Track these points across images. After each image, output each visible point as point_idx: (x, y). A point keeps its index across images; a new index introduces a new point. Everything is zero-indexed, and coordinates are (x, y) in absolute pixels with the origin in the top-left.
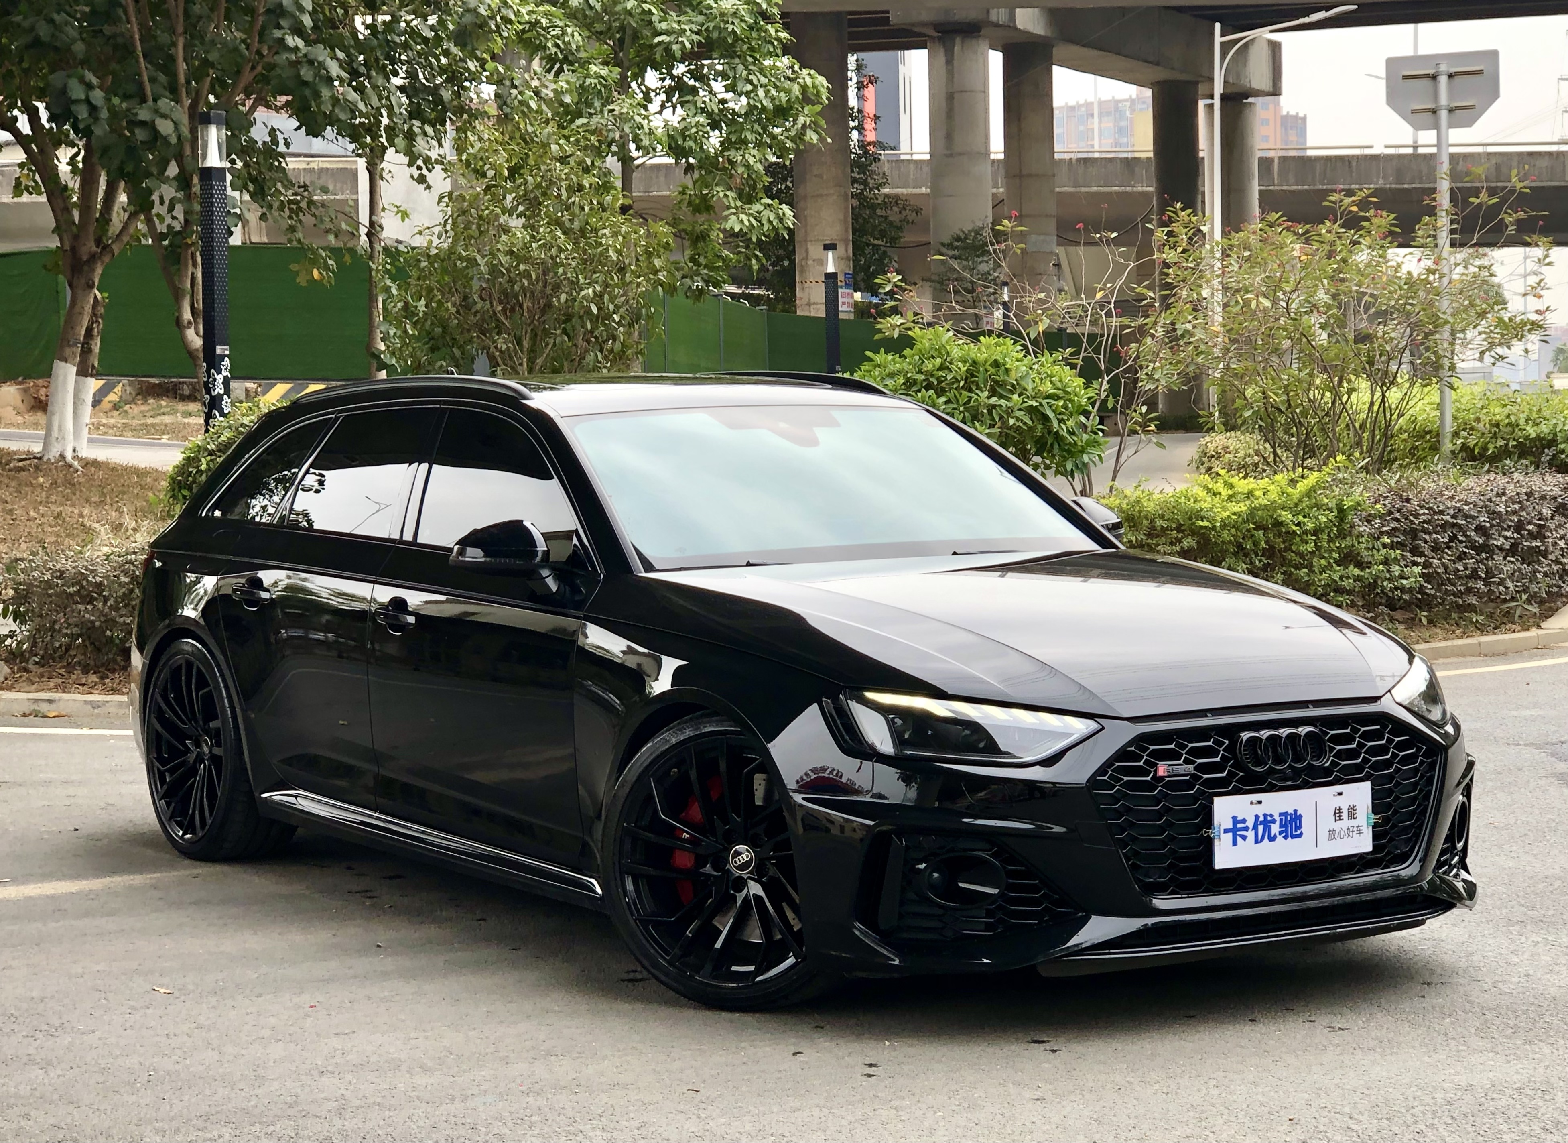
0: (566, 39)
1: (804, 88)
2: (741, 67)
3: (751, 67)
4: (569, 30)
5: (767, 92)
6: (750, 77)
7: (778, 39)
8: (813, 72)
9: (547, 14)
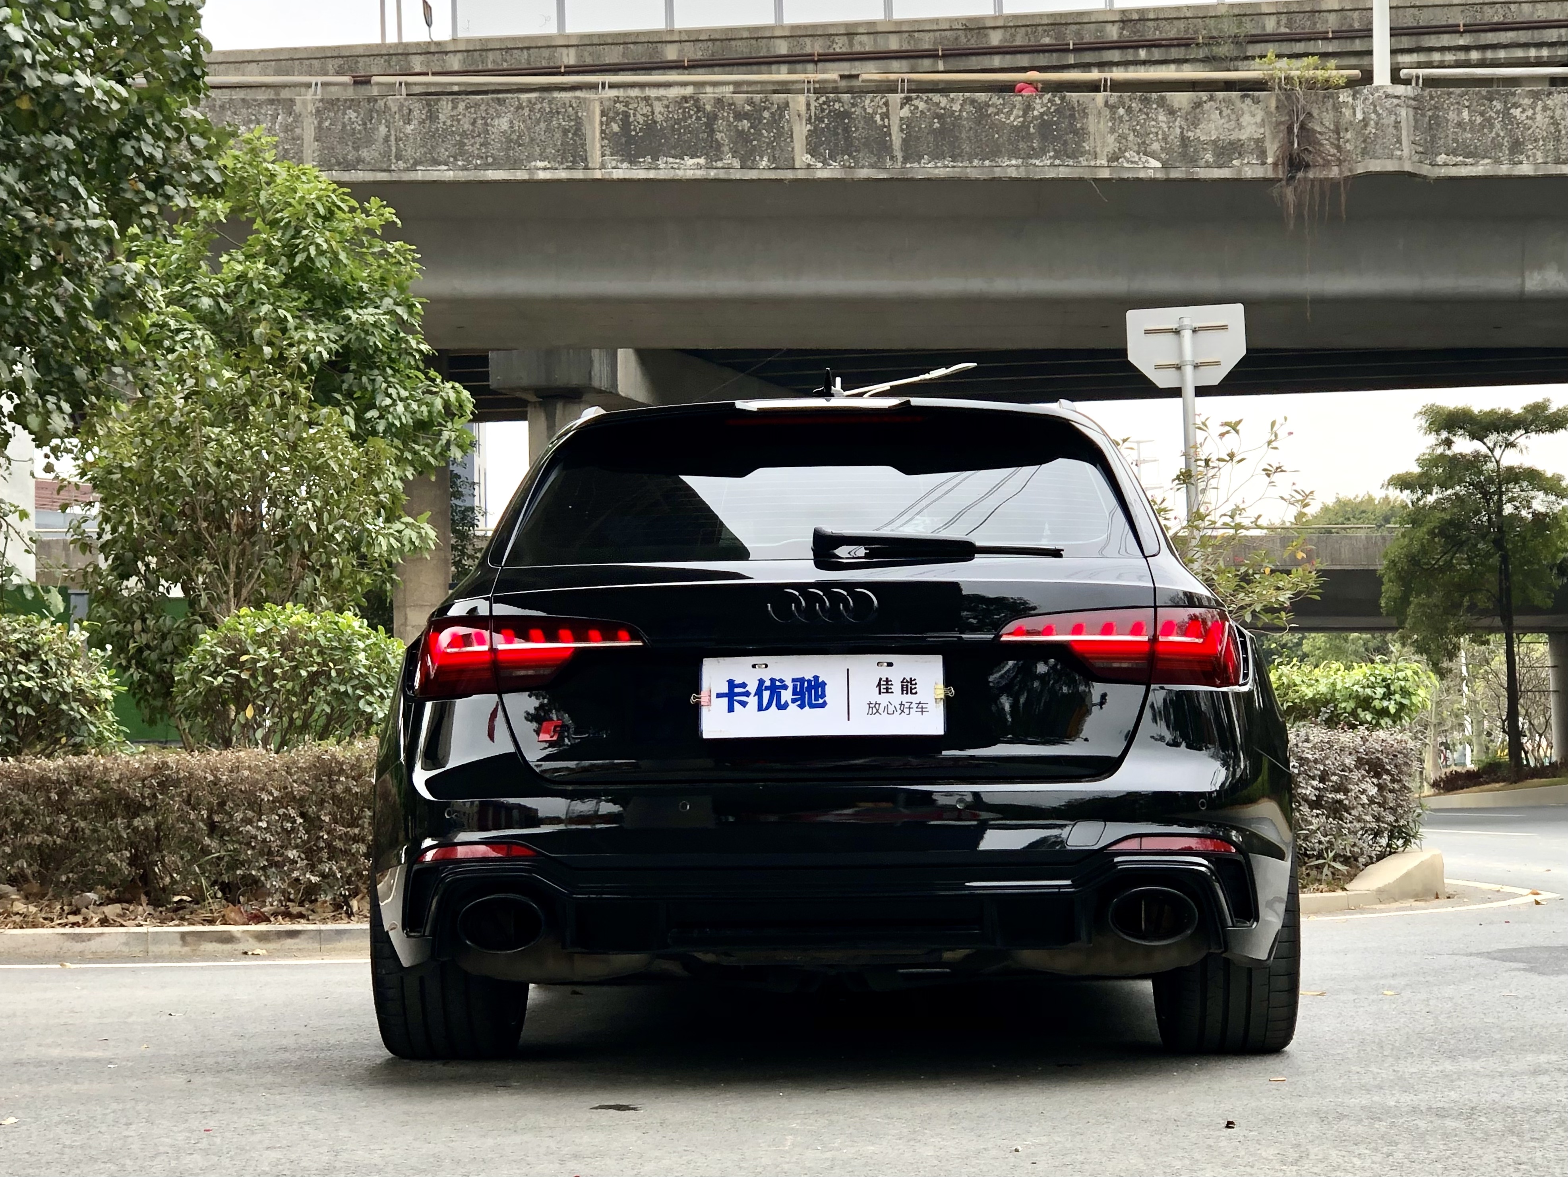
0: (196, 343)
1: (447, 404)
2: (380, 378)
3: (391, 379)
4: (199, 333)
5: (407, 407)
6: (390, 390)
7: (420, 351)
8: (457, 385)
9: (174, 315)
